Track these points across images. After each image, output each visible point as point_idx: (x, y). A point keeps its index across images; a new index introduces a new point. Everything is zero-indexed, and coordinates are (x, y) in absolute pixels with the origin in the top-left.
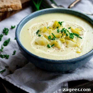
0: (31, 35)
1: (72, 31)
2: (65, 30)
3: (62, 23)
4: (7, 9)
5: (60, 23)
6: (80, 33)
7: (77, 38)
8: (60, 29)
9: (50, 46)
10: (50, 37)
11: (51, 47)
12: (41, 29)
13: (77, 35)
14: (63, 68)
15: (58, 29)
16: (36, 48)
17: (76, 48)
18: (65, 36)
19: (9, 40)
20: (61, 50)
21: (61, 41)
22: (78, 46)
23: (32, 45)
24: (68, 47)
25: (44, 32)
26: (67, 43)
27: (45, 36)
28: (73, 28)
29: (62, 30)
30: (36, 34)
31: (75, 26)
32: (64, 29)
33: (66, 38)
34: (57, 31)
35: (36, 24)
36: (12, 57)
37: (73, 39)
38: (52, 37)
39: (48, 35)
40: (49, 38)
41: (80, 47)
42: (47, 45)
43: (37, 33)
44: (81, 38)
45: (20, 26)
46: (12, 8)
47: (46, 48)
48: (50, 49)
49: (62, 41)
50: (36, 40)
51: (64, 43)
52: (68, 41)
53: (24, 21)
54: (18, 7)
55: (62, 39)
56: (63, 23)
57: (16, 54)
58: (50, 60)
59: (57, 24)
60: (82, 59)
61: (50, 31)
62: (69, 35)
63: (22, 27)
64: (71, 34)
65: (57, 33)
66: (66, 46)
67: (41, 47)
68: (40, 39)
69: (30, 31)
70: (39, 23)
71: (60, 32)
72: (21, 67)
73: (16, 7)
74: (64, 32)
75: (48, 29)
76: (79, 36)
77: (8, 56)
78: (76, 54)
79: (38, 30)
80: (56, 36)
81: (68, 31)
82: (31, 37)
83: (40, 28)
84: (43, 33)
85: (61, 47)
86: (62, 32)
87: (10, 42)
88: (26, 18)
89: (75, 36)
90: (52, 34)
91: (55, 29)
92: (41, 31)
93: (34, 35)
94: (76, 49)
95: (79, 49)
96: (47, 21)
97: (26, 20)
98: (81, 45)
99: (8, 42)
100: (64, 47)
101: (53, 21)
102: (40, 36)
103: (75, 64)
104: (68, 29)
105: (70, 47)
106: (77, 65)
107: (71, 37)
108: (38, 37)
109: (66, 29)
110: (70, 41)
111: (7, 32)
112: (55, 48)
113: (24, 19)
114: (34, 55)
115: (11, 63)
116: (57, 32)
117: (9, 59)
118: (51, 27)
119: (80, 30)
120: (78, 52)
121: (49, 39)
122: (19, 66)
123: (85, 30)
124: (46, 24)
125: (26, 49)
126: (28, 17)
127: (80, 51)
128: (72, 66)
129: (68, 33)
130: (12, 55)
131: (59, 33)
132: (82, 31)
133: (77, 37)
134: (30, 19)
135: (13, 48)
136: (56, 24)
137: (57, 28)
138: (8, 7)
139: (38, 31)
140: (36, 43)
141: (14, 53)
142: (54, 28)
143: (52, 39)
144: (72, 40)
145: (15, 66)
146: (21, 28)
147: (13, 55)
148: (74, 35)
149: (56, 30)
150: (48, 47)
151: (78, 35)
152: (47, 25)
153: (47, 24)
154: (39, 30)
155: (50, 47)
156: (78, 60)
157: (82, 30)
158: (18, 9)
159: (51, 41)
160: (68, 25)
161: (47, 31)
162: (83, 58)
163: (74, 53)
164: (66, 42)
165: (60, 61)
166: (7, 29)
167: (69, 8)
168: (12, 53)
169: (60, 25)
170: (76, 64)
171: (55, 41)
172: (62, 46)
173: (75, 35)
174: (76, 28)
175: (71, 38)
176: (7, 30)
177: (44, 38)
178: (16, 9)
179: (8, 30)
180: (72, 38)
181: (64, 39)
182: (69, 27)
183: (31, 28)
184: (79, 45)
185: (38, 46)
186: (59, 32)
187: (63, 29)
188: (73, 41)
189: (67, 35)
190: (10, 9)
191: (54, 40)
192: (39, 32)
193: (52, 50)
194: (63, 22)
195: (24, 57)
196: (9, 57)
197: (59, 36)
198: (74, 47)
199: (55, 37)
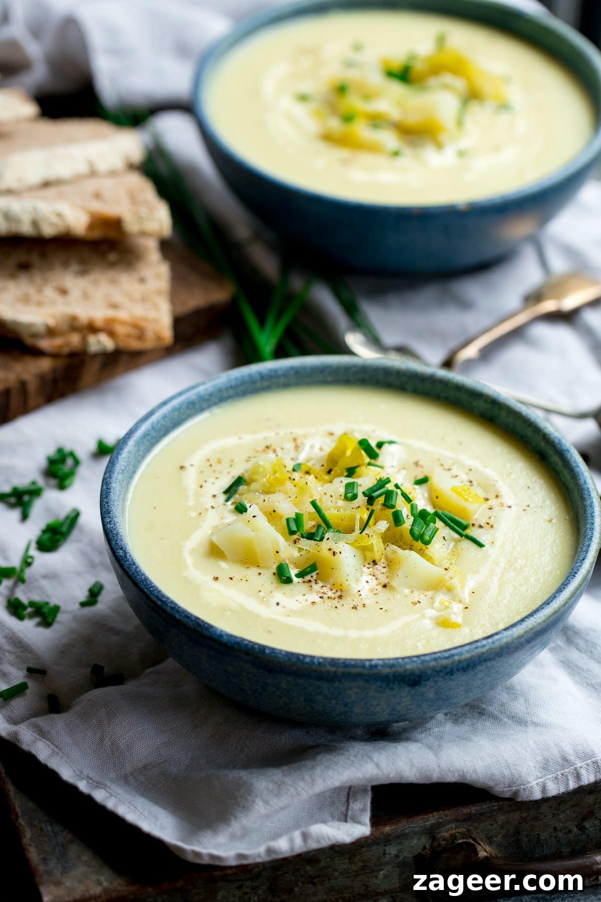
0: (191, 503)
1: (434, 498)
2: (390, 487)
3: (380, 445)
4: (84, 340)
5: (371, 451)
6: (476, 512)
7: (457, 542)
8: (366, 480)
9: (293, 572)
10: (298, 519)
11: (295, 579)
12: (255, 470)
13: (459, 527)
14: (346, 705)
15: (350, 480)
16: (209, 579)
17: (441, 598)
18: (383, 526)
19: (73, 519)
20: (348, 602)
21: (358, 553)
22: (450, 590)
23: (189, 560)
24: (392, 589)
25: (267, 492)
26: (391, 564)
27: (272, 515)
28: (443, 483)
29: (373, 490)
30: (223, 497)
31: (455, 471)
32: (388, 481)
33: (389, 538)
34: (342, 490)
35: (231, 441)
36: (76, 618)
37: (427, 543)
38: (309, 525)
39: (287, 509)
40: (293, 528)
41: (466, 594)
42: (274, 569)
43: (230, 491)
44: (480, 545)
45: (138, 444)
46: (111, 334)
47: (267, 579)
48: (287, 588)
49: (364, 550)
50: (216, 530)
51: (375, 563)
52: (400, 551)
53: (164, 417)
54: (150, 334)
55: (366, 542)
56: (386, 447)
57: (103, 605)
58: (273, 650)
59: (349, 453)
60: (459, 662)
61: (303, 489)
62: (408, 522)
63: (149, 450)
64: (423, 515)
65: (341, 503)
66: (384, 580)
67: (238, 571)
68: (240, 527)
69: (191, 478)
70: (248, 438)
71: (361, 500)
72: (117, 679)
73: (141, 334)
74: (382, 500)
75: (296, 475)
76: (472, 532)
77: (56, 609)
78: (437, 631)
79: (236, 473)
80: (331, 522)
81: (408, 499)
82: (194, 514)
83: (248, 466)
84: (262, 497)
85: (355, 587)
86: (371, 500)
87: (75, 534)
88: (175, 403)
89: (443, 530)
90: (314, 504)
91: (337, 481)
92: (254, 486)
93: (212, 502)
94: (437, 604)
95: (457, 607)
96: (298, 431)
97: (175, 410)
98: (471, 584)
99: (64, 529)
100: (373, 583)
101: (332, 434)
102: (241, 509)
103: (420, 689)
104: (407, 486)
105: (407, 591)
106: (431, 695)
107: (417, 531)
108: (231, 518)
109: (397, 486)
110: (410, 558)
111: (71, 474)
112: (317, 587)
113: (164, 403)
114: (188, 616)
115: (63, 651)
116: (346, 498)
117: (55, 626)
118: (317, 468)
119: (482, 495)
120: (444, 623)
121: (292, 533)
122: (105, 670)
123: (508, 498)
124: (290, 446)
125: (146, 579)
126: (192, 395)
127: (459, 620)
128: (403, 698)
129: (404, 510)
130: (77, 606)
131: (356, 503)
132: (493, 502)
133: (456, 536)
134: (202, 410)
135: (92, 566)
136: (344, 452)
137: (351, 472)
138: (92, 328)
139: (239, 481)
140: (215, 552)
141: (94, 594)
142: (329, 472)
143: (311, 536)
144: (421, 552)
145: (87, 671)
146: (144, 456)
147: (83, 604)
148: (439, 524)
149: (339, 485)
150: (282, 576)
151: (465, 528)
152: (293, 454)
153: (297, 448)
154: (246, 477)
155: (289, 581)
156: (433, 669)
157: (491, 496)
158: (149, 343)
159: (305, 543)
160: (416, 464)
161: (289, 485)
162: (466, 656)
163: (428, 624)
164: (387, 558)
165: (334, 662)
166: (72, 454)
167: (448, 364)
168: (83, 595)
169: (367, 460)
170: (428, 691)
171: (325, 545)
172: (357, 580)
173: (446, 524)
174: (456, 483)
175: (420, 538)
176: (70, 462)
177: (262, 522)
178: (135, 345)
179: (77, 462)
180: (427, 538)
181: (376, 543)
182: (421, 477)
183: (197, 459)
184: (456, 582)
185: (223, 565)
186: (355, 497)
187: (382, 483)
188: (429, 559)
189: (397, 519)
190: (102, 342)
191: (322, 539)
192: (242, 488)
193: (301, 598)
194: (391, 442)
195: (136, 621)
196: (60, 617)
197: (353, 519)
198: (430, 593)
199: (328, 526)
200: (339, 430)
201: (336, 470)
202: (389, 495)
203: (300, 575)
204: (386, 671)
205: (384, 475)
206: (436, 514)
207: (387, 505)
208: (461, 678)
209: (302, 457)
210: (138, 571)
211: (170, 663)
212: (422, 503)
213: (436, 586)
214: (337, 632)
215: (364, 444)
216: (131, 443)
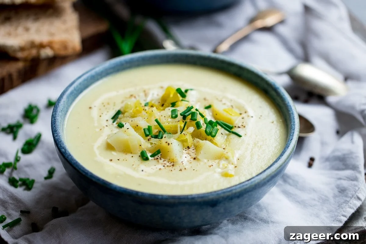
0: (96, 125)
1: (215, 115)
2: (193, 110)
3: (186, 91)
4: (38, 53)
5: (183, 94)
6: (236, 121)
7: (228, 135)
8: (181, 108)
9: (149, 155)
10: (149, 129)
11: (150, 158)
12: (127, 107)
13: (229, 128)
14: (180, 218)
15: (173, 108)
16: (107, 161)
17: (223, 163)
18: (191, 129)
19: (38, 138)
20: (177, 168)
21: (180, 143)
22: (227, 159)
23: (97, 152)
24: (198, 160)
25: (133, 117)
26: (197, 148)
27: (136, 128)
28: (219, 107)
29: (185, 112)
30: (112, 121)
31: (224, 101)
32: (192, 107)
33: (195, 135)
34: (170, 114)
35: (113, 94)
36: (43, 185)
37: (214, 136)
38: (155, 131)
39: (144, 124)
40: (147, 133)
41: (235, 160)
42: (139, 154)
43: (115, 118)
44: (240, 136)
45: (68, 98)
46: (52, 47)
47: (136, 159)
48: (147, 162)
49: (183, 142)
50: (109, 136)
51: (189, 148)
52: (201, 141)
53: (80, 84)
54: (70, 48)
55: (184, 138)
56: (189, 92)
57: (56, 178)
58: (142, 193)
59: (171, 96)
60: (235, 193)
61: (151, 115)
62: (204, 127)
63: (73, 100)
64: (211, 123)
65: (170, 120)
66: (194, 156)
67: (122, 156)
68: (121, 135)
69: (95, 113)
70: (122, 92)
71: (180, 117)
72: (65, 213)
73: (65, 46)
74: (190, 117)
75: (146, 108)
76: (234, 130)
77: (33, 181)
78: (222, 179)
79: (117, 109)
80: (166, 129)
81: (202, 116)
82: (98, 130)
83: (123, 105)
84: (131, 119)
85: (180, 160)
86: (184, 117)
87: (40, 145)
88: (85, 77)
89: (221, 130)
90: (156, 121)
91: (167, 109)
92: (126, 114)
93: (106, 123)
94: (221, 166)
95: (231, 167)
96: (146, 87)
97: (85, 80)
98: (237, 156)
99: (34, 142)
100: (189, 158)
101: (162, 88)
102: (121, 126)
103: (217, 208)
104: (202, 110)
105: (206, 161)
106: (222, 210)
107: (208, 130)
108: (117, 130)
109: (197, 110)
110: (206, 144)
111: (36, 116)
112: (161, 161)
113: (80, 77)
114: (99, 179)
115: (38, 201)
116: (172, 117)
117: (33, 190)
118: (157, 104)
119: (239, 112)
120: (226, 175)
121: (147, 136)
122: (59, 209)
123: (251, 112)
124: (142, 94)
125: (77, 162)
126: (93, 72)
127: (232, 173)
128: (208, 213)
129: (202, 121)
130: (43, 179)
131: (177, 119)
132: (244, 115)
133: (227, 132)
134: (98, 80)
135: (49, 159)
136: (169, 95)
137: (173, 105)
138: (42, 46)
139: (119, 113)
140: (110, 147)
141: (51, 173)
142: (163, 105)
143: (156, 137)
144: (211, 141)
145: (50, 211)
146: (71, 103)
147: (46, 178)
148: (219, 127)
149: (168, 111)
150: (144, 157)
151: (231, 128)
152: (144, 98)
153: (146, 95)
154: (122, 110)
155: (147, 159)
156: (223, 197)
157: (243, 112)
158: (70, 51)
159: (153, 140)
160: (205, 99)
161: (143, 112)
162: (239, 190)
163: (217, 176)
164: (194, 145)
165: (173, 197)
166: (36, 107)
167: (215, 51)
168: (45, 174)
169: (181, 98)
170: (221, 209)
171: (163, 141)
172: (181, 157)
173: (222, 127)
174: (225, 107)
175: (210, 134)
176: (35, 111)
177: (132, 131)
178: (63, 53)
179: (38, 111)
180: (213, 134)
181: (189, 138)
182: (207, 105)
183: (97, 103)
184: (229, 155)
185: (114, 153)
186: (176, 116)
187: (189, 109)
188: (216, 144)
189: (198, 126)
190: (47, 52)
191: (162, 138)
192: (120, 116)
193: (154, 167)
194: (191, 90)
195: (73, 184)
196: (35, 185)
197: (176, 127)
198: (217, 161)
199: (165, 131)
200: (166, 85)
201: (166, 104)
202: (193, 114)
203: (153, 156)
204: (199, 200)
205: (190, 105)
206: (217, 123)
207: (193, 119)
208: (237, 201)
209: (149, 100)
210: (72, 159)
211: (91, 204)
212: (209, 118)
213: (220, 157)
214: (173, 182)
215: (179, 91)
216: (65, 97)
